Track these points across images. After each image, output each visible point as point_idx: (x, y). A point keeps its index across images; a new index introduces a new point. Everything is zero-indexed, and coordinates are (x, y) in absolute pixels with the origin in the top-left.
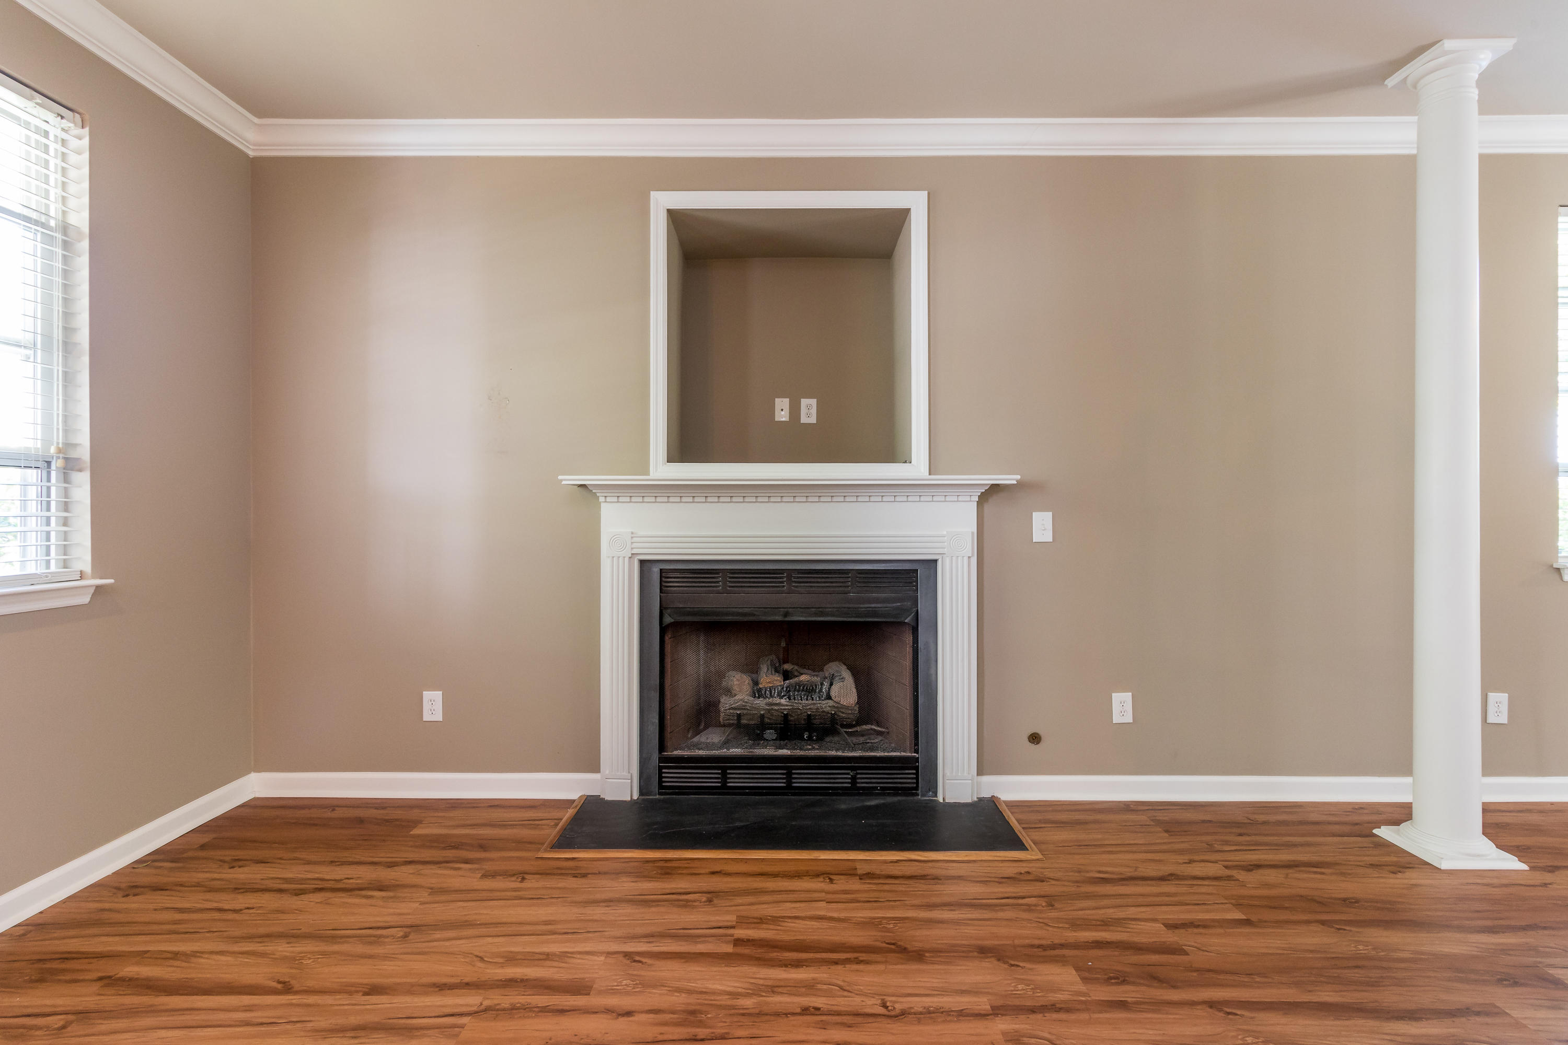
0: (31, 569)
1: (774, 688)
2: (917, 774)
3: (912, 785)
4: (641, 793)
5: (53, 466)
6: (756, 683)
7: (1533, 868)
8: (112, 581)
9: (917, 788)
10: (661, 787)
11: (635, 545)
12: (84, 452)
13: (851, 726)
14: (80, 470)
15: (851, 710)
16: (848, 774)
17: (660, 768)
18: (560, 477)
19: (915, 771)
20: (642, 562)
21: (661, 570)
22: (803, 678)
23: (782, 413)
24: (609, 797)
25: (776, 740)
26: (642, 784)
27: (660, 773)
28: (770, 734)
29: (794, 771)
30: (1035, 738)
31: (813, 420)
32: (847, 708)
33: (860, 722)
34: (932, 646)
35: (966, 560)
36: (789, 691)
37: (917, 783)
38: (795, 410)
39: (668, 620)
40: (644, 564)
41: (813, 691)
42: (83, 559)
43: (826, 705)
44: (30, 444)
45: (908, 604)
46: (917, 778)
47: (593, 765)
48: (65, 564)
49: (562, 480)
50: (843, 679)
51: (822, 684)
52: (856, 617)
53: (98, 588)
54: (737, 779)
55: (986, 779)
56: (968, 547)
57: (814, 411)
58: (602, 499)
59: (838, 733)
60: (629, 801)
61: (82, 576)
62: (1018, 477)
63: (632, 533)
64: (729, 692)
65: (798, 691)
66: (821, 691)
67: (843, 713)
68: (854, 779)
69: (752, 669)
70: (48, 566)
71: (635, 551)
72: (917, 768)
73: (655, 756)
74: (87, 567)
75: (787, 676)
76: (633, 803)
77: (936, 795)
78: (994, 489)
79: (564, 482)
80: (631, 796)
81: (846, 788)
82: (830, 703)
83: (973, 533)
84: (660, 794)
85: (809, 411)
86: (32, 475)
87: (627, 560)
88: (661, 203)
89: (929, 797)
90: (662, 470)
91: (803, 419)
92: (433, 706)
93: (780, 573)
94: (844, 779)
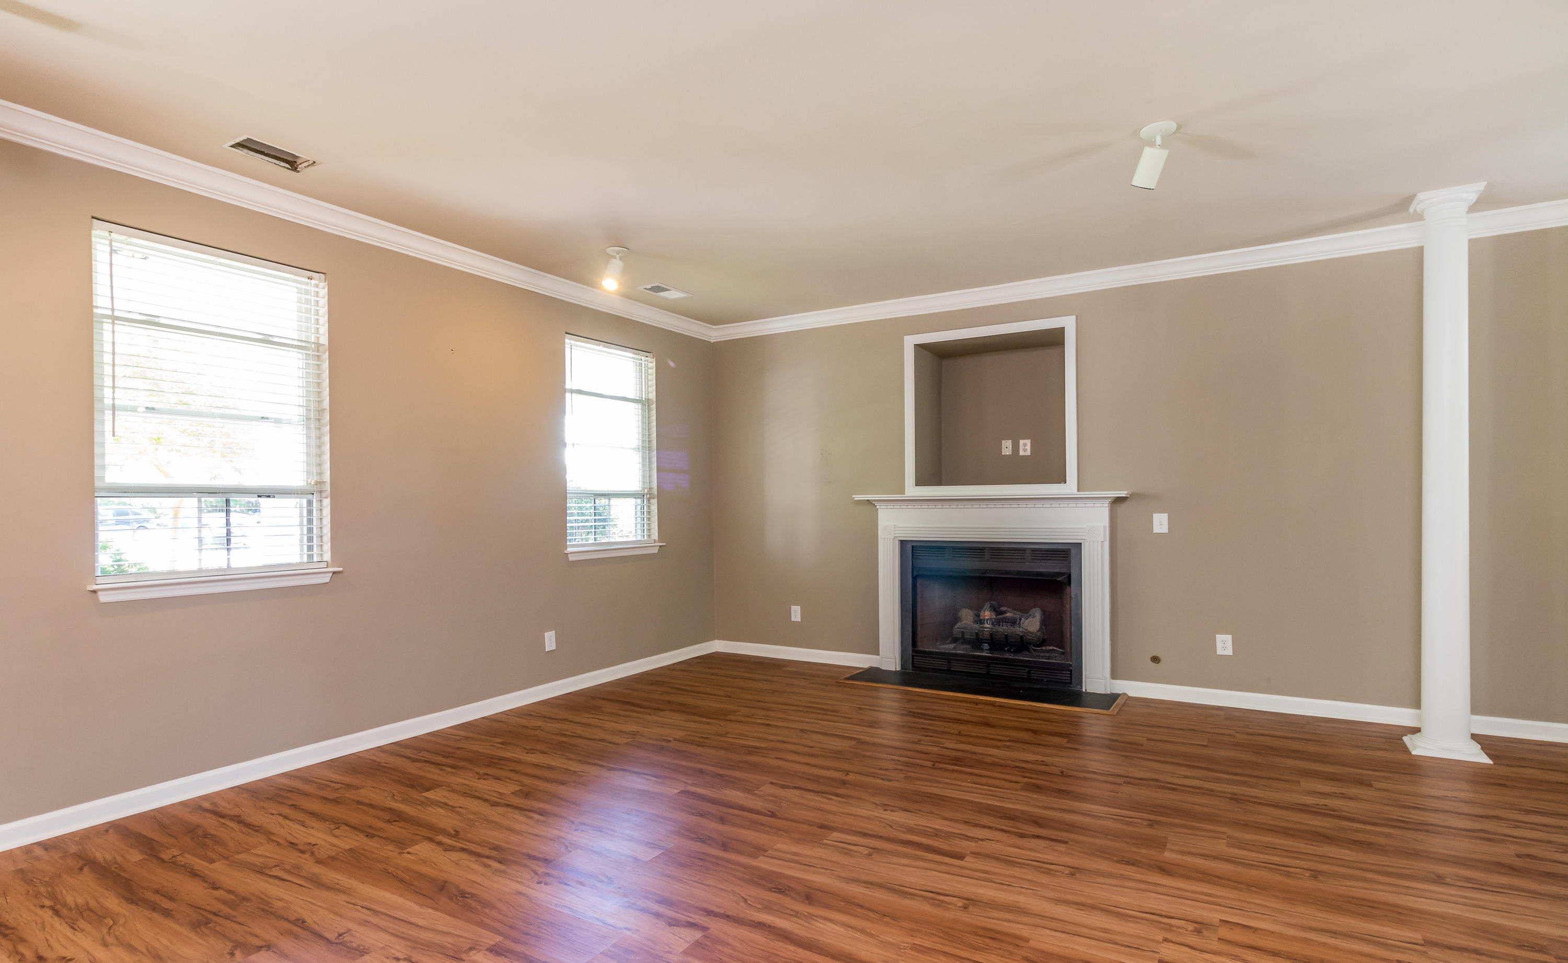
0: (639, 538)
1: (989, 619)
2: (1071, 674)
3: (1068, 681)
4: (902, 668)
5: (645, 497)
6: (977, 616)
7: (1495, 764)
8: (665, 544)
9: (1071, 683)
10: (913, 666)
11: (896, 532)
12: (655, 491)
13: (1031, 645)
14: (654, 498)
15: (1035, 635)
16: (1025, 670)
17: (913, 656)
18: (853, 496)
19: (1069, 673)
20: (901, 541)
21: (912, 546)
22: (1008, 615)
23: (1007, 448)
24: (884, 667)
25: (989, 650)
26: (903, 663)
27: (913, 659)
28: (986, 646)
29: (991, 665)
30: (1155, 660)
31: (1028, 453)
32: (1032, 633)
34: (1079, 596)
35: (1100, 543)
36: (1000, 622)
37: (1071, 680)
38: (1016, 447)
39: (915, 573)
40: (903, 543)
41: (1015, 622)
42: (655, 536)
43: (1018, 630)
44: (638, 489)
45: (1065, 570)
46: (1068, 677)
47: (874, 649)
48: (649, 536)
49: (854, 498)
50: (1033, 615)
51: (1021, 618)
52: (1028, 576)
53: (660, 546)
54: (956, 667)
55: (1115, 680)
56: (1104, 533)
57: (1028, 447)
58: (878, 507)
59: (1021, 649)
60: (894, 671)
61: (655, 541)
62: (1131, 492)
63: (895, 525)
64: (961, 619)
65: (1006, 622)
66: (1019, 622)
67: (1030, 636)
68: (1029, 672)
69: (978, 609)
70: (644, 538)
71: (897, 535)
72: (1071, 671)
73: (910, 649)
74: (657, 538)
75: (998, 612)
76: (896, 672)
77: (1082, 689)
78: (1118, 499)
79: (855, 499)
80: (896, 669)
82: (1025, 630)
83: (1105, 527)
84: (913, 670)
85: (1026, 447)
86: (639, 501)
87: (892, 540)
88: (910, 342)
89: (1077, 688)
90: (912, 490)
91: (1022, 453)
92: (796, 614)
93: (983, 549)
94: (1024, 673)
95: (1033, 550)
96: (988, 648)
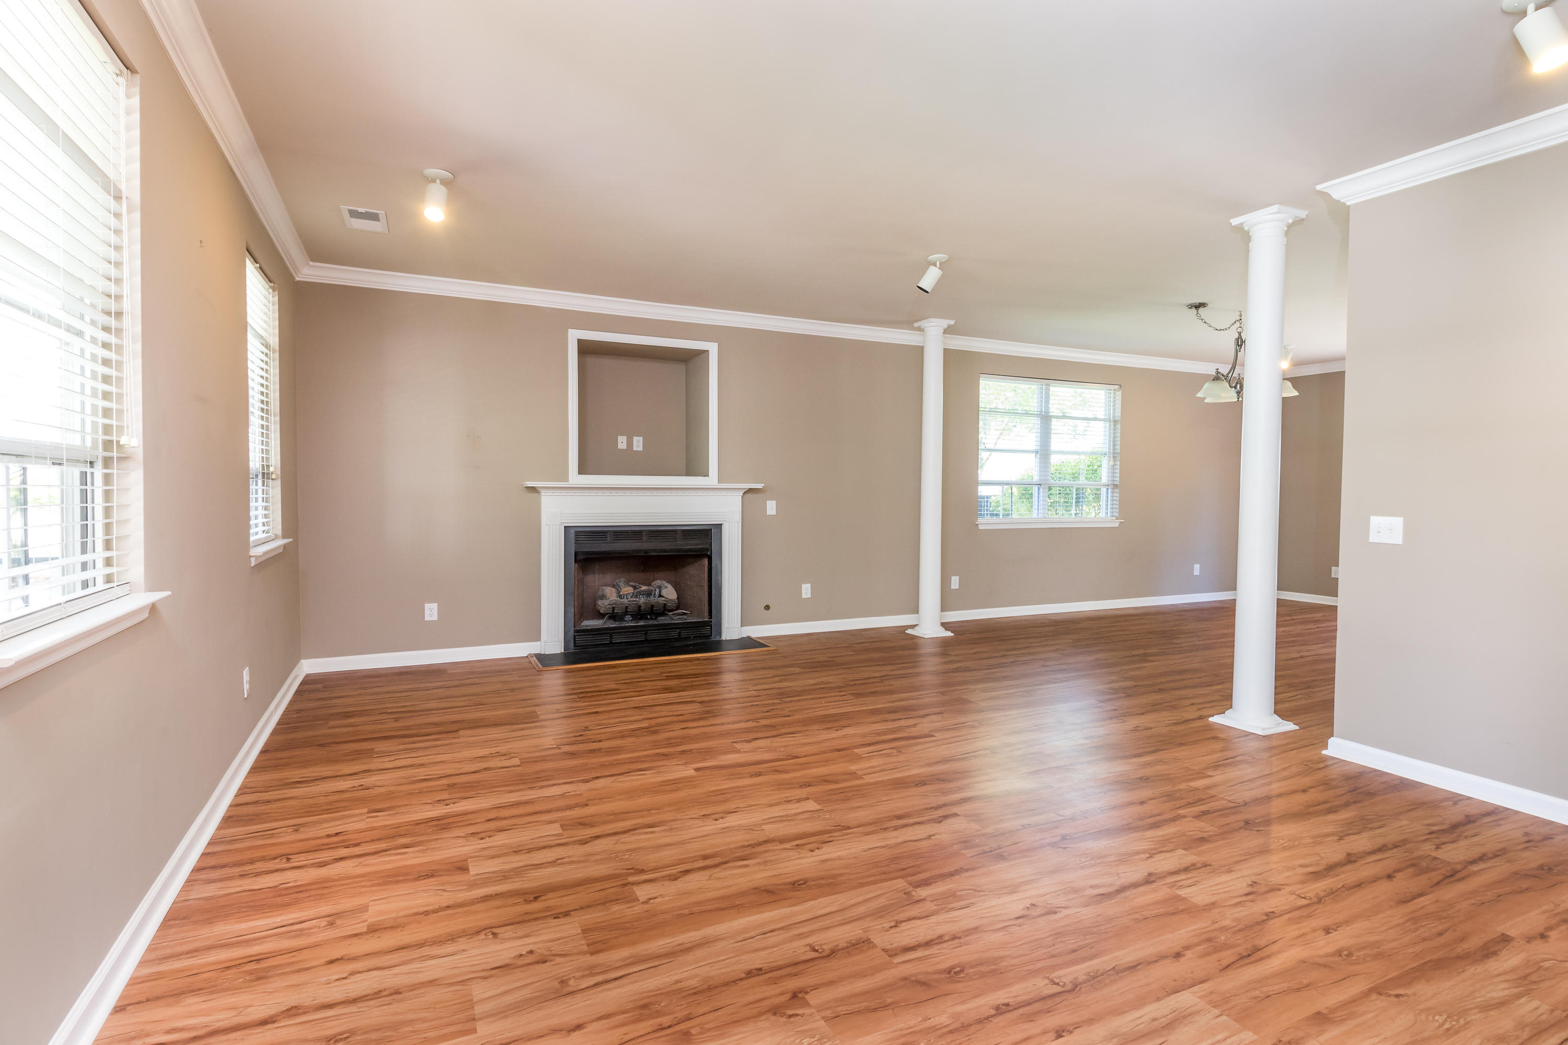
1: (629, 594)
2: (711, 628)
3: (709, 634)
4: (564, 650)
6: (618, 592)
9: (711, 636)
10: (576, 645)
11: (563, 520)
13: (674, 610)
15: (674, 602)
17: (575, 636)
19: (709, 627)
20: (566, 528)
21: (575, 532)
22: (644, 588)
23: (622, 443)
24: (547, 652)
26: (566, 645)
27: (576, 639)
28: (628, 618)
29: (642, 633)
30: (767, 607)
31: (641, 449)
32: (672, 600)
33: (678, 608)
34: (719, 565)
35: (736, 523)
36: (638, 594)
37: (711, 633)
38: (630, 443)
39: (581, 557)
40: (567, 530)
41: (651, 594)
43: (661, 600)
45: (708, 546)
46: (711, 631)
47: (535, 636)
50: (666, 587)
51: (655, 590)
52: (682, 552)
54: (617, 639)
55: (744, 628)
56: (738, 517)
57: (641, 444)
58: (542, 494)
59: (667, 614)
62: (763, 485)
63: (558, 512)
64: (603, 597)
65: (644, 594)
66: (655, 594)
67: (669, 604)
68: (680, 632)
69: (617, 586)
71: (563, 523)
72: (711, 626)
73: (572, 630)
74: (279, 532)
75: (635, 588)
76: (562, 654)
78: (750, 491)
80: (562, 651)
81: (677, 638)
82: (663, 599)
83: (738, 512)
84: (574, 649)
85: (638, 444)
87: (558, 527)
88: (574, 335)
89: (718, 638)
90: (575, 479)
91: (635, 448)
92: (431, 612)
93: (641, 532)
94: (674, 634)
95: (683, 531)
96: (631, 619)
